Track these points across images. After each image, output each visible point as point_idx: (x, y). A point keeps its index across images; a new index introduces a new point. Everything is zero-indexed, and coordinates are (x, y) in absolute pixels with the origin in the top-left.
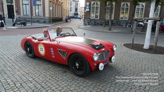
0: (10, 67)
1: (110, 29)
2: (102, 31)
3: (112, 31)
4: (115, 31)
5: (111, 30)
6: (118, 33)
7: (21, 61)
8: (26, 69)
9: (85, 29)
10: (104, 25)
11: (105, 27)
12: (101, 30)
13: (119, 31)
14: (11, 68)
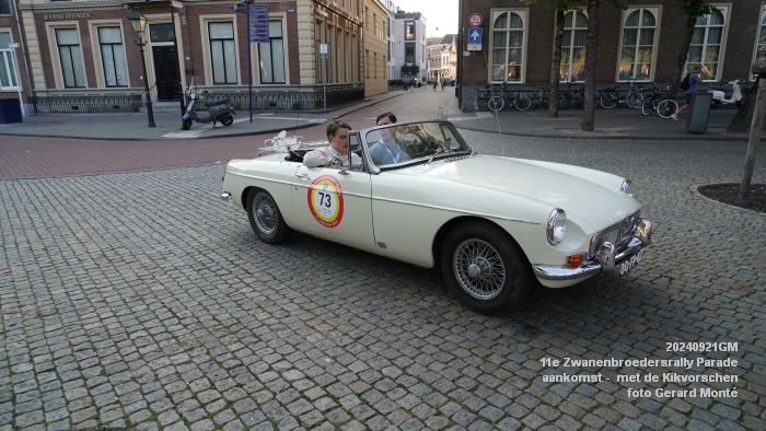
0: (260, 307)
1: (589, 126)
2: (556, 133)
3: (599, 132)
4: (613, 131)
5: (591, 129)
6: (629, 138)
7: (292, 278)
8: (338, 316)
9: (474, 127)
10: (552, 108)
11: (556, 115)
12: (549, 129)
13: (627, 131)
14: (269, 310)
